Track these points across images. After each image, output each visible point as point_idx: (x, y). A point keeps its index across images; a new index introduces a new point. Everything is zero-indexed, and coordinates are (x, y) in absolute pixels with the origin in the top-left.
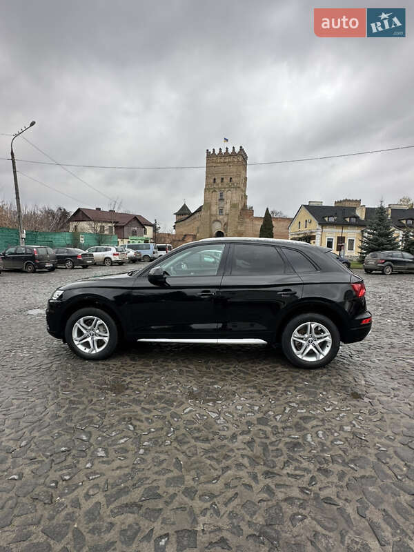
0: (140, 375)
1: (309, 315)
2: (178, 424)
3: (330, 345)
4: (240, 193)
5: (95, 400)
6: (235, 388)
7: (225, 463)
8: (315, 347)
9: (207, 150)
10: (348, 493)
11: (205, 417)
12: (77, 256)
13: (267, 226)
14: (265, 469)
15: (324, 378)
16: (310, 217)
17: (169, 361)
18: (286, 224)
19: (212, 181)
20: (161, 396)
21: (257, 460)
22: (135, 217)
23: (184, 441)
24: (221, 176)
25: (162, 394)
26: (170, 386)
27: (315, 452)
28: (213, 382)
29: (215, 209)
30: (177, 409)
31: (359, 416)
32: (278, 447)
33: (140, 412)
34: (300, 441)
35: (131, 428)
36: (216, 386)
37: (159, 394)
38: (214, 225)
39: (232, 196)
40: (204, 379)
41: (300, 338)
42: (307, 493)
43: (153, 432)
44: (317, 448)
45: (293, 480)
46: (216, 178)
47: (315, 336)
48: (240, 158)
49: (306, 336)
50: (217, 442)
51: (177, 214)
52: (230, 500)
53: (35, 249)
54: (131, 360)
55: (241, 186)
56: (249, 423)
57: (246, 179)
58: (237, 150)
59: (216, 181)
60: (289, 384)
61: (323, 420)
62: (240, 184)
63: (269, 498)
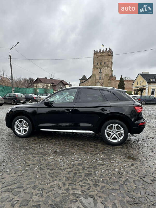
0: (38, 144)
1: (113, 121)
2: (44, 163)
3: (123, 135)
4: (109, 69)
5: (16, 152)
6: (75, 151)
7: (55, 178)
8: (117, 135)
9: (94, 50)
10: (102, 194)
11: (56, 161)
12: (34, 98)
13: (122, 84)
14: (71, 182)
15: (119, 149)
16: (143, 79)
17: (53, 139)
18: (131, 83)
19: (96, 64)
20: (43, 152)
21: (69, 179)
22: (61, 81)
23: (43, 169)
24: (100, 62)
25: (43, 151)
26: (48, 149)
27: (96, 177)
28: (67, 148)
29: (97, 77)
30: (47, 157)
31: (125, 165)
32: (81, 175)
33: (31, 158)
34: (92, 173)
35: (24, 162)
36: (67, 150)
37: (42, 151)
38: (97, 84)
39: (105, 71)
40: (64, 147)
41: (109, 131)
42: (83, 193)
43: (32, 165)
44: (98, 176)
45: (80, 187)
46: (98, 62)
47: (116, 130)
48: (109, 53)
49: (112, 130)
50: (57, 170)
51: (81, 80)
52: (50, 191)
53: (16, 95)
54: (37, 138)
55: (110, 66)
56: (74, 165)
57: (112, 62)
58: (108, 50)
59: (98, 64)
60: (101, 151)
61: (107, 166)
62: (109, 65)
63: (66, 193)
